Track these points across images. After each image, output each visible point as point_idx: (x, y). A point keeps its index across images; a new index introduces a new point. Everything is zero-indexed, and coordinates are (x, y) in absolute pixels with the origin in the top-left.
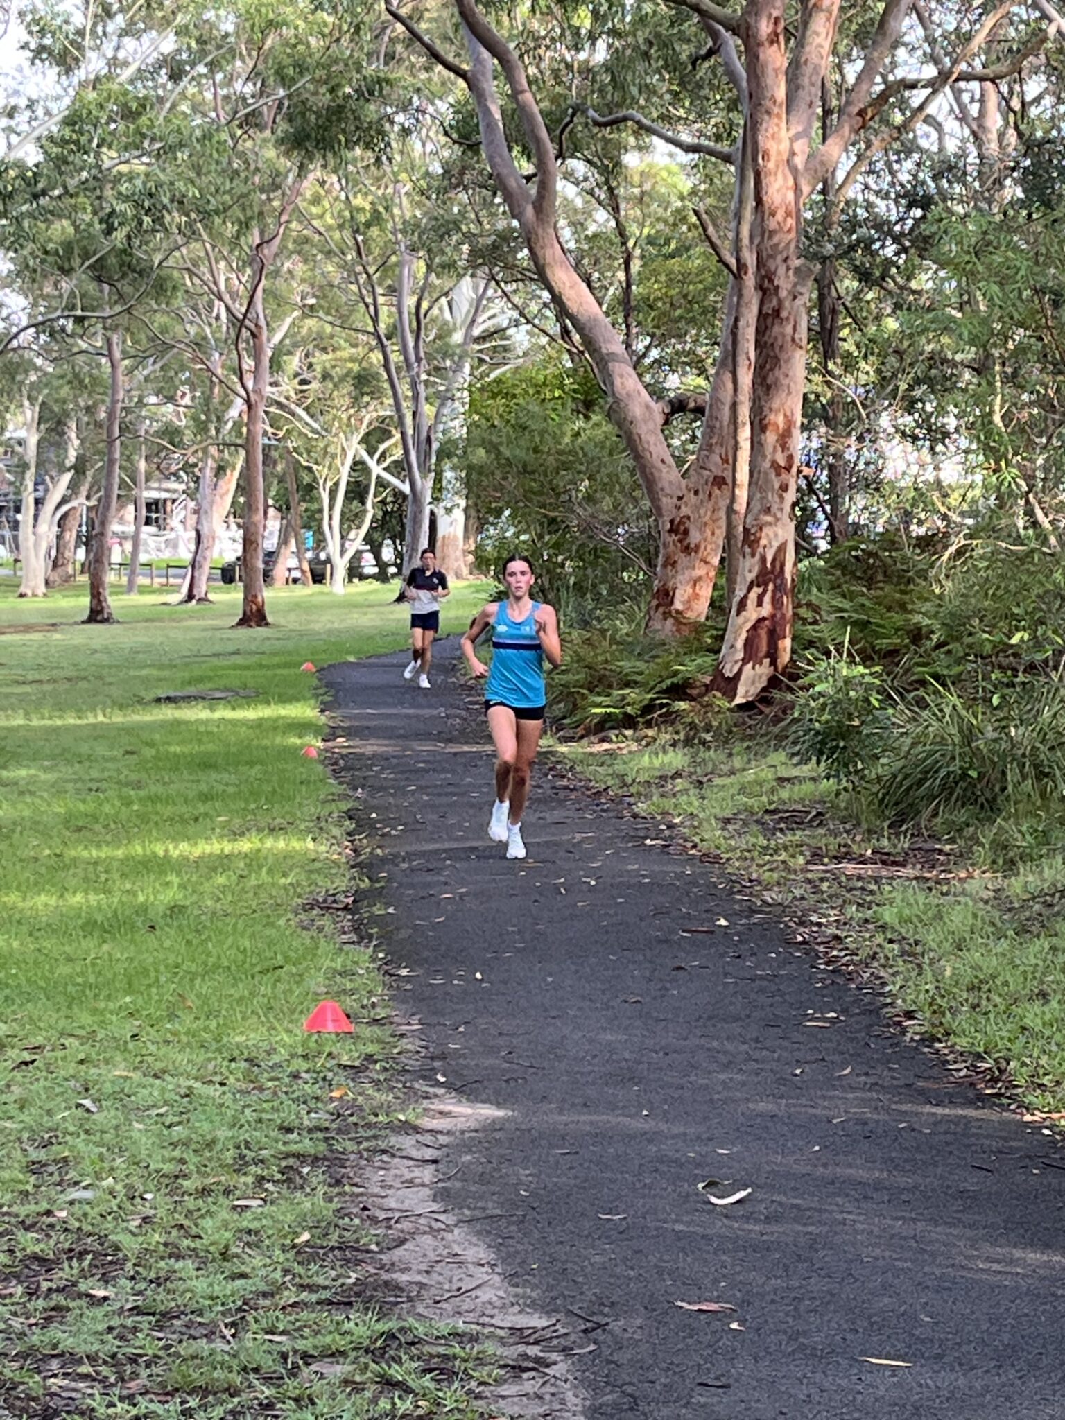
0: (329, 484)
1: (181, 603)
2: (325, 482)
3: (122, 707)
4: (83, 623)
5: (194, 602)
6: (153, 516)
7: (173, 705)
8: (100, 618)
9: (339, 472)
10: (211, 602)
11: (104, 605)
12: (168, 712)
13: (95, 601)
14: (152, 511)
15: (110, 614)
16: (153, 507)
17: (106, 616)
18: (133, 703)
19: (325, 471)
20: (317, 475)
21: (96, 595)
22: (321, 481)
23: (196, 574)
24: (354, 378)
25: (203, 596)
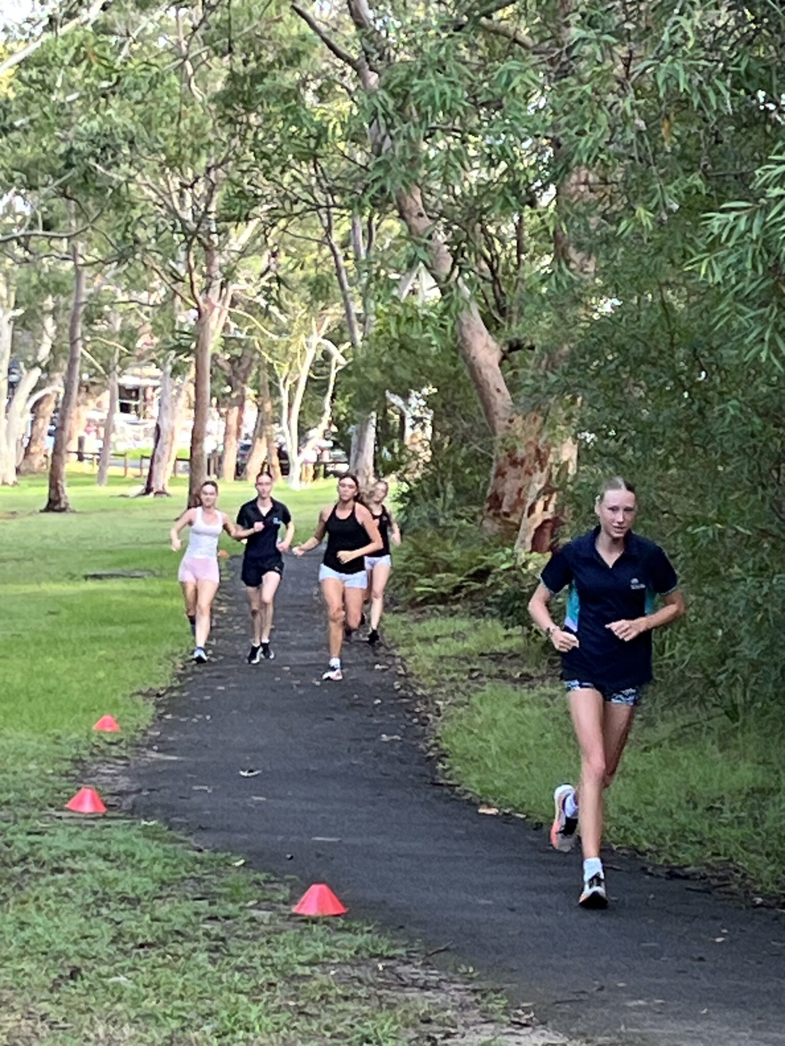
0: (289, 382)
1: (138, 495)
2: (285, 381)
3: (56, 581)
4: (41, 511)
5: (152, 494)
6: (133, 403)
7: (98, 581)
8: (57, 507)
9: (299, 372)
10: (168, 495)
11: (62, 495)
12: (91, 585)
13: (53, 492)
14: (131, 398)
15: (67, 504)
16: (134, 394)
17: (63, 506)
18: (66, 579)
19: (286, 370)
20: (278, 373)
21: (54, 486)
22: (281, 381)
23: (155, 467)
24: (310, 284)
25: (161, 489)
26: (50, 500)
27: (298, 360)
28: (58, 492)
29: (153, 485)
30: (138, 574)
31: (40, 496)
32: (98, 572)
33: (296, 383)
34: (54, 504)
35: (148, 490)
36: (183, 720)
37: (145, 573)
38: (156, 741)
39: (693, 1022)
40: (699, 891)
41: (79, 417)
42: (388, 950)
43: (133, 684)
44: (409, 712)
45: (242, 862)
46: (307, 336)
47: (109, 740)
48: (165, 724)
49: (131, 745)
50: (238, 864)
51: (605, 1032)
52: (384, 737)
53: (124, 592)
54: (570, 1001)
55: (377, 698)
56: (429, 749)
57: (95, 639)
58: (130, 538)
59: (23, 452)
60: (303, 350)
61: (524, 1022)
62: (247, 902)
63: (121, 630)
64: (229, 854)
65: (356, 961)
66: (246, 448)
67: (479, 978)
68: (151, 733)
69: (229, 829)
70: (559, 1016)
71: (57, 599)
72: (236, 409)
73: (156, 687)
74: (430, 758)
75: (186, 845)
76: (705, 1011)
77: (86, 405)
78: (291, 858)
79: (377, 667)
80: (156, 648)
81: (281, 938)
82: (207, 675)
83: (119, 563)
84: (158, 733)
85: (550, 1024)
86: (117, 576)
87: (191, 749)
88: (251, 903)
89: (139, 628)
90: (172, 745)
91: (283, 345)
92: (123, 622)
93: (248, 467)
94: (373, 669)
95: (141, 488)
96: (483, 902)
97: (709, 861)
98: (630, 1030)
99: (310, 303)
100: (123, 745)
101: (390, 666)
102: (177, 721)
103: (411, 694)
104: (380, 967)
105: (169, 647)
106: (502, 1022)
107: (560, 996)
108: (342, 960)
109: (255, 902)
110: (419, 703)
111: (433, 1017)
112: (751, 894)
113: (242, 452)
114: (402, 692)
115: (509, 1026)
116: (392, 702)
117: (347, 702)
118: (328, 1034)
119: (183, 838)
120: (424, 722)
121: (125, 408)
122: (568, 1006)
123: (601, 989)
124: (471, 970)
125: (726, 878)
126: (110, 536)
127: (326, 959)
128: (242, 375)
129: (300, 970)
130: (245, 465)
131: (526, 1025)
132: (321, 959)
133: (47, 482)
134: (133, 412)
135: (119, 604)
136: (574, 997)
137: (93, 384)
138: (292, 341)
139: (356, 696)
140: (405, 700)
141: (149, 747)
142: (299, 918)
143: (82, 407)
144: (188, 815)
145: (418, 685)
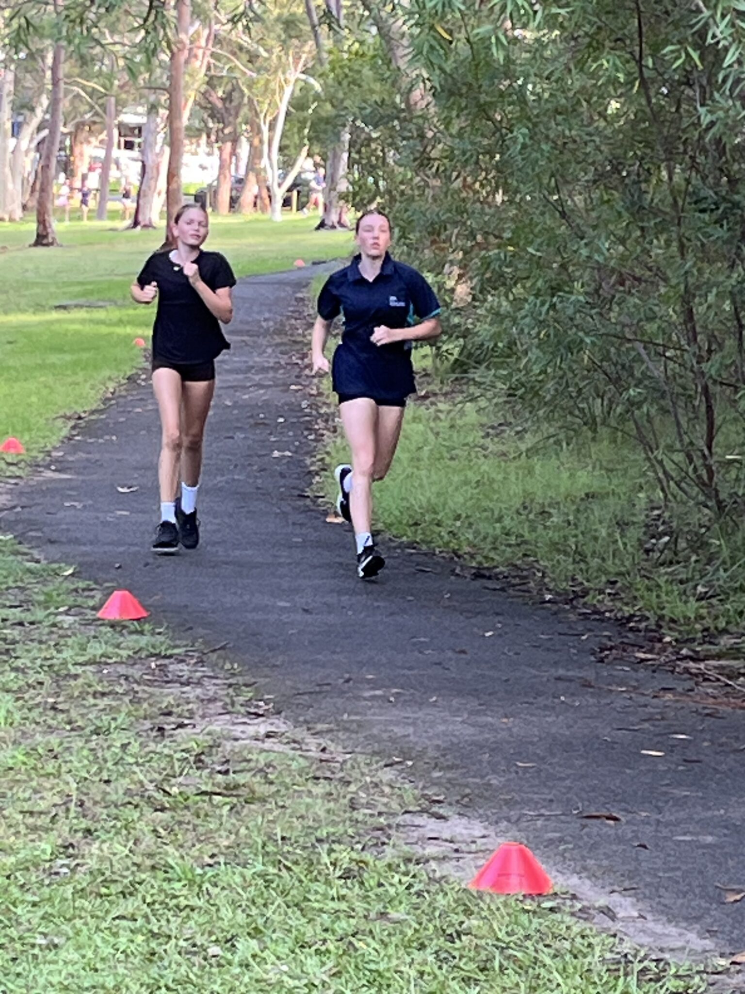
0: (269, 118)
1: (128, 228)
2: (265, 117)
3: (23, 311)
4: (30, 246)
5: (139, 228)
6: (137, 140)
7: (62, 311)
8: (45, 241)
9: (278, 108)
10: (154, 228)
11: (49, 230)
12: (55, 315)
13: (41, 227)
14: (134, 135)
15: (54, 239)
16: (136, 131)
17: (50, 240)
18: (31, 310)
19: (265, 107)
20: (258, 109)
21: (42, 222)
22: (262, 116)
23: (141, 202)
24: (284, 23)
25: (147, 222)
26: (38, 236)
27: (277, 97)
28: (45, 228)
29: (140, 218)
30: (101, 304)
31: (29, 232)
32: (64, 303)
33: (275, 119)
34: (42, 239)
35: (136, 223)
36: (92, 440)
37: (107, 304)
38: (57, 461)
39: (416, 709)
40: (495, 590)
41: (82, 155)
42: (166, 650)
43: (61, 408)
44: (307, 429)
45: (70, 571)
46: (284, 73)
47: (10, 460)
48: (74, 445)
49: (31, 466)
50: (66, 573)
51: (329, 720)
52: (276, 454)
53: (83, 322)
54: (311, 693)
55: (282, 416)
56: (313, 464)
57: (41, 367)
58: (106, 270)
59: (29, 190)
60: (281, 88)
61: (261, 712)
62: (57, 608)
63: (68, 357)
64: (63, 565)
65: (132, 661)
66: (240, 181)
67: (241, 674)
68: (54, 454)
69: (77, 541)
70: (294, 707)
71: (19, 329)
72: (229, 145)
73: (79, 410)
74: (310, 472)
75: (28, 557)
76: (434, 699)
77: (89, 142)
78: (119, 567)
79: (293, 387)
80: (95, 375)
81: (70, 641)
82: (130, 398)
83: (85, 294)
84: (61, 454)
85: (283, 714)
86: (81, 306)
87: (85, 468)
88: (61, 610)
89: (85, 356)
90: (70, 465)
91: (262, 82)
92: (72, 351)
93: (242, 198)
94: (287, 390)
95: (129, 222)
96: (282, 604)
97: (519, 562)
98: (353, 718)
99: (284, 42)
100: (22, 465)
101: (305, 386)
102: (85, 442)
103: (314, 413)
104: (153, 665)
105: (107, 373)
106: (239, 713)
107: (302, 688)
108: (118, 659)
109: (66, 608)
110: (319, 421)
111: (175, 710)
112: (544, 591)
113: (237, 185)
114: (307, 410)
115: (244, 716)
116: (295, 420)
117: (252, 421)
118: (68, 727)
119: (26, 550)
120: (319, 438)
121: (129, 146)
122: (306, 697)
123: (347, 681)
124: (236, 666)
125: (525, 577)
126: (88, 268)
127: (103, 659)
128: (233, 112)
129: (73, 670)
130: (238, 198)
131: (262, 715)
132: (98, 660)
133: (35, 218)
134: (136, 149)
135: (77, 333)
136: (317, 689)
137: (94, 123)
138: (271, 78)
139: (262, 416)
140: (307, 418)
141: (48, 467)
142: (99, 622)
143: (85, 146)
144: (45, 529)
145: (325, 403)
